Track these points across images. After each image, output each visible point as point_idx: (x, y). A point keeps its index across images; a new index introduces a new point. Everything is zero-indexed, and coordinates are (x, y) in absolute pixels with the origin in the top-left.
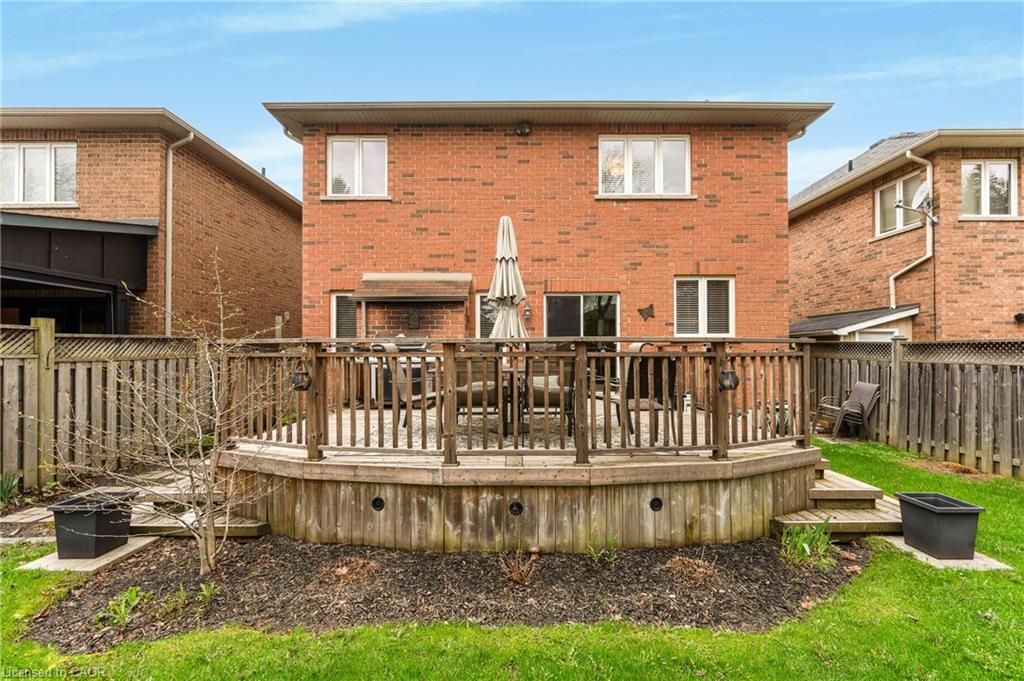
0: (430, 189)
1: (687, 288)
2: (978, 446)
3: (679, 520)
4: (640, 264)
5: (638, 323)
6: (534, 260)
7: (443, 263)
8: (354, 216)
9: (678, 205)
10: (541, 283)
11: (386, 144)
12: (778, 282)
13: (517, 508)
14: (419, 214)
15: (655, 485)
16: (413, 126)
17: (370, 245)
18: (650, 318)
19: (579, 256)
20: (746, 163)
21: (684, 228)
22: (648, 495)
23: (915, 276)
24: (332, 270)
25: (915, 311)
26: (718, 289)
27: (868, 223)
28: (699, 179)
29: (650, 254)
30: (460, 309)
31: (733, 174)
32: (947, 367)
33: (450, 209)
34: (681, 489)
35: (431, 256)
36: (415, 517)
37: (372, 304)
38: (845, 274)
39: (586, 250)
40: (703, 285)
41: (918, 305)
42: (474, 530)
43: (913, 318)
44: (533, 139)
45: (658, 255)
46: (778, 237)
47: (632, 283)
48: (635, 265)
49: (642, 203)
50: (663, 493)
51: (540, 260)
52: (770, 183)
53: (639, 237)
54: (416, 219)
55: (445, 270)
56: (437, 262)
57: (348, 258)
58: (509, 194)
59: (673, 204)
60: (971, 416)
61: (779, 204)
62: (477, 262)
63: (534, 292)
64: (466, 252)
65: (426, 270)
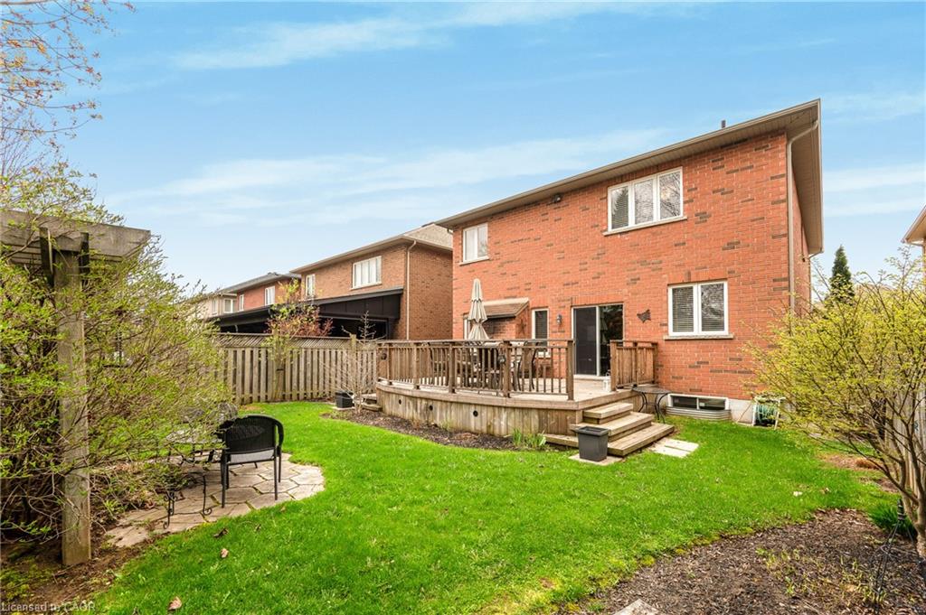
0: (507, 249)
1: (683, 294)
3: (485, 422)
4: (639, 279)
5: (637, 325)
6: (564, 285)
7: (515, 292)
9: (670, 227)
10: (569, 300)
11: (486, 228)
12: (774, 280)
13: (431, 408)
14: (502, 265)
15: (475, 405)
18: (647, 321)
19: (593, 278)
20: (737, 176)
21: (676, 245)
22: (473, 409)
28: (692, 201)
29: (647, 270)
30: (513, 321)
31: (724, 189)
33: (517, 259)
34: (486, 408)
39: (599, 273)
40: (697, 289)
42: (420, 414)
44: (564, 203)
45: (653, 270)
46: (774, 237)
47: (632, 294)
48: (635, 280)
49: (640, 232)
50: (478, 409)
51: (568, 284)
52: (764, 189)
53: (637, 258)
54: (501, 268)
55: (515, 297)
58: (549, 243)
59: (667, 226)
61: (775, 206)
62: (531, 290)
63: (564, 306)
64: (526, 284)
65: (506, 298)
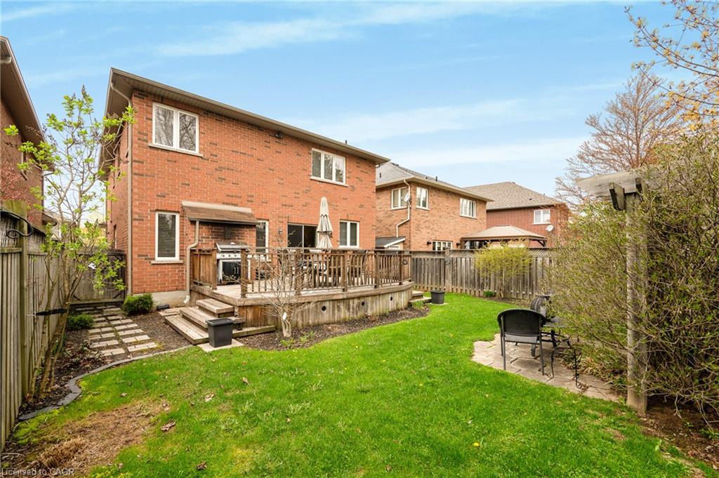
0: (226, 155)
1: (343, 225)
2: (428, 284)
3: (395, 303)
6: (283, 205)
7: (235, 200)
8: (175, 162)
10: (285, 218)
11: (197, 120)
13: (363, 303)
14: (220, 169)
15: (391, 293)
16: (217, 114)
17: (187, 183)
19: (303, 206)
20: (363, 174)
21: (343, 199)
22: (390, 296)
23: (404, 226)
24: (158, 196)
25: (404, 239)
26: (353, 226)
27: (389, 203)
28: (348, 178)
31: (359, 178)
32: (420, 259)
33: (239, 170)
34: (396, 294)
35: (228, 196)
36: (336, 311)
37: (203, 223)
38: (381, 221)
39: (306, 203)
40: (349, 225)
41: (405, 237)
42: (353, 312)
43: (403, 241)
44: (283, 142)
49: (328, 184)
50: (393, 295)
51: (286, 205)
52: (370, 185)
54: (218, 172)
55: (237, 205)
56: (230, 200)
57: (170, 189)
58: (271, 168)
59: (340, 187)
60: (426, 274)
61: (373, 194)
62: (254, 203)
63: (283, 222)
64: (248, 196)
65: (224, 203)
